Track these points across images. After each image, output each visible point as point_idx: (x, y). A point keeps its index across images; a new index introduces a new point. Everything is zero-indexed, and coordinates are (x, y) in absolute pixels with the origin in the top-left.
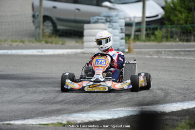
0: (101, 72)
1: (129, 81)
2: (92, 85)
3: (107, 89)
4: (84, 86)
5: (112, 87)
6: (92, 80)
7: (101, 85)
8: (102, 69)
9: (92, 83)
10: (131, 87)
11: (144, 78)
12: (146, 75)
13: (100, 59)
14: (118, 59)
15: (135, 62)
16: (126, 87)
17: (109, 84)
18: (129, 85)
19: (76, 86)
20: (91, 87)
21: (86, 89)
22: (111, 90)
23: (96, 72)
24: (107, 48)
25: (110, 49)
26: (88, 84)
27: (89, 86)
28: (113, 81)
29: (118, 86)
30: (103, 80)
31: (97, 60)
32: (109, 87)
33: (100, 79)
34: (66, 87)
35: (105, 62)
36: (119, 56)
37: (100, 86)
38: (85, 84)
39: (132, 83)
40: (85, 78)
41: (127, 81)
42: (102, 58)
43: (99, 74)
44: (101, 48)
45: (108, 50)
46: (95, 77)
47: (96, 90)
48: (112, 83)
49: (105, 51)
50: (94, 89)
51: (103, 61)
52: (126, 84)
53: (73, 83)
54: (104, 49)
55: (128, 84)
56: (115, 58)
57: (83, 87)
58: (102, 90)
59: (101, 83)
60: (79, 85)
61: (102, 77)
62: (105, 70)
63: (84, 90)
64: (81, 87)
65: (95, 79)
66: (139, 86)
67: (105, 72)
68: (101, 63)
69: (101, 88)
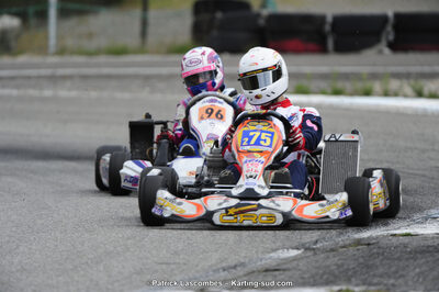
0: (260, 167)
1: (344, 197)
2: (237, 206)
3: (279, 220)
4: (211, 208)
5: (295, 214)
6: (235, 192)
7: (260, 206)
8: (263, 159)
9: (234, 202)
10: (349, 213)
11: (382, 185)
12: (387, 173)
13: (255, 129)
14: (303, 126)
15: (356, 138)
16: (334, 214)
17: (285, 204)
18: (344, 207)
19: (188, 208)
20: (231, 212)
21: (217, 219)
22: (290, 223)
23: (245, 168)
24: (273, 97)
26: (225, 205)
27: (227, 209)
28: (297, 195)
29: (311, 210)
30: (265, 192)
31: (246, 134)
32: (285, 215)
33: (258, 190)
34: (158, 213)
35: (271, 138)
36: (306, 117)
37: (258, 212)
38: (214, 203)
39: (352, 203)
40: (210, 184)
41: (337, 197)
42: (261, 126)
43: (254, 174)
44: (257, 97)
45: (275, 103)
46: (242, 185)
47: (246, 223)
48: (295, 203)
50: (240, 217)
51: (263, 137)
52: (335, 204)
53: (179, 200)
54: (266, 100)
55: (339, 205)
56: (296, 123)
57: (210, 214)
58: (264, 221)
59: (262, 202)
60: (199, 207)
61: (264, 184)
62: (270, 162)
63: (212, 223)
64: (203, 213)
65: (242, 190)
66: (372, 207)
67: (270, 168)
68: (257, 143)
69: (261, 217)
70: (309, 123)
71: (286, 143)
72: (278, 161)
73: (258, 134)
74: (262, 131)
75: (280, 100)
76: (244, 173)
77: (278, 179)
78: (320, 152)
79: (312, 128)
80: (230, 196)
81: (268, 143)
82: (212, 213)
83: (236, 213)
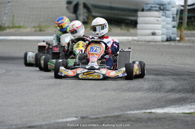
0: (96, 59)
1: (124, 69)
2: (87, 72)
3: (102, 77)
4: (78, 73)
5: (107, 75)
6: (87, 67)
7: (95, 72)
8: (97, 56)
9: (86, 70)
10: (126, 75)
11: (138, 66)
13: (95, 46)
14: (112, 45)
15: (130, 50)
16: (120, 75)
17: (104, 71)
18: (124, 73)
19: (70, 73)
21: (80, 76)
22: (105, 78)
23: (91, 59)
24: (103, 35)
25: (106, 36)
26: (83, 72)
27: (83, 73)
28: (107, 68)
29: (113, 73)
30: (97, 67)
31: (92, 48)
32: (103, 75)
33: (95, 67)
34: (60, 75)
35: (100, 50)
36: (114, 42)
37: (94, 74)
38: (79, 71)
39: (127, 71)
40: (79, 65)
41: (122, 69)
42: (97, 45)
43: (94, 62)
44: (97, 34)
46: (90, 64)
47: (90, 78)
48: (107, 71)
49: (100, 38)
50: (88, 76)
51: (98, 49)
52: (121, 72)
53: (67, 70)
54: (100, 35)
55: (122, 72)
56: (109, 45)
58: (96, 77)
59: (96, 71)
60: (74, 72)
61: (97, 64)
62: (100, 58)
63: (79, 78)
64: (76, 74)
65: (89, 67)
66: (134, 74)
67: (99, 59)
68: (95, 51)
70: (114, 45)
71: (105, 52)
72: (102, 57)
73: (96, 48)
74: (97, 47)
75: (105, 36)
76: (90, 61)
77: (102, 63)
78: (117, 55)
79: (115, 47)
80: (85, 68)
81: (99, 51)
82: (78, 74)
83: (87, 74)
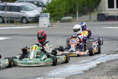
0: (74, 46)
2: (69, 53)
3: (76, 55)
5: (79, 54)
6: (70, 51)
7: (73, 53)
10: (89, 53)
11: (96, 48)
15: (92, 40)
16: (86, 54)
17: (78, 52)
18: (88, 53)
22: (78, 56)
23: (71, 46)
28: (80, 51)
29: (82, 53)
30: (75, 50)
31: (72, 40)
32: (77, 54)
33: (73, 50)
35: (76, 41)
36: (84, 37)
39: (89, 52)
42: (75, 39)
43: (73, 48)
46: (71, 49)
50: (70, 55)
52: (86, 52)
53: (60, 52)
58: (74, 55)
62: (76, 45)
66: (93, 53)
68: (74, 42)
69: (73, 55)
70: (84, 38)
77: (77, 48)
80: (69, 51)
